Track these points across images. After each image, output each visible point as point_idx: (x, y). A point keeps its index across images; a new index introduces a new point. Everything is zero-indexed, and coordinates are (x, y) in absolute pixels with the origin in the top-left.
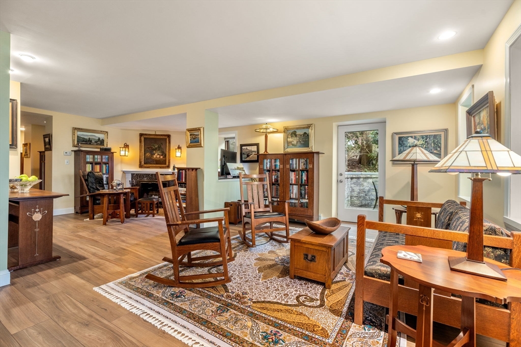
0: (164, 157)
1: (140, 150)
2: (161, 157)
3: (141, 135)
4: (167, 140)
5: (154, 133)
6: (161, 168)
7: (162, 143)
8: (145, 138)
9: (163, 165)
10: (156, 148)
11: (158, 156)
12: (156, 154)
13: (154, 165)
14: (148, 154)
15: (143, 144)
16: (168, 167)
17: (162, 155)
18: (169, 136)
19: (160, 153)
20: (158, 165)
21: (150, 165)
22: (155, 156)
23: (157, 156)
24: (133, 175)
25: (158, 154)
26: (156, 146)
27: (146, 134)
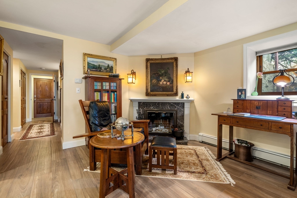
0: (170, 84)
1: (147, 77)
2: (168, 83)
3: (148, 60)
4: (175, 64)
5: (160, 58)
6: (168, 95)
7: (168, 68)
8: (151, 64)
9: (170, 93)
10: (163, 74)
11: (165, 83)
12: (163, 81)
13: (161, 93)
14: (154, 81)
15: (149, 70)
16: (176, 94)
17: (169, 81)
18: (176, 59)
19: (166, 80)
20: (164, 93)
21: (157, 93)
22: (161, 83)
23: (163, 82)
24: (139, 103)
25: (165, 81)
26: (162, 72)
27: (152, 59)
